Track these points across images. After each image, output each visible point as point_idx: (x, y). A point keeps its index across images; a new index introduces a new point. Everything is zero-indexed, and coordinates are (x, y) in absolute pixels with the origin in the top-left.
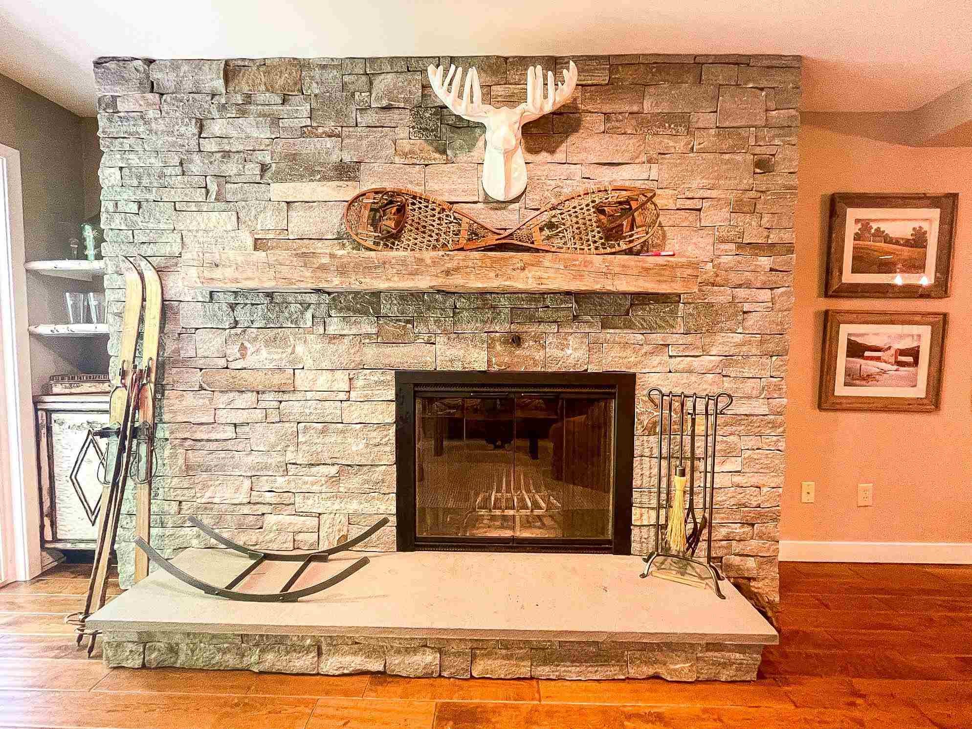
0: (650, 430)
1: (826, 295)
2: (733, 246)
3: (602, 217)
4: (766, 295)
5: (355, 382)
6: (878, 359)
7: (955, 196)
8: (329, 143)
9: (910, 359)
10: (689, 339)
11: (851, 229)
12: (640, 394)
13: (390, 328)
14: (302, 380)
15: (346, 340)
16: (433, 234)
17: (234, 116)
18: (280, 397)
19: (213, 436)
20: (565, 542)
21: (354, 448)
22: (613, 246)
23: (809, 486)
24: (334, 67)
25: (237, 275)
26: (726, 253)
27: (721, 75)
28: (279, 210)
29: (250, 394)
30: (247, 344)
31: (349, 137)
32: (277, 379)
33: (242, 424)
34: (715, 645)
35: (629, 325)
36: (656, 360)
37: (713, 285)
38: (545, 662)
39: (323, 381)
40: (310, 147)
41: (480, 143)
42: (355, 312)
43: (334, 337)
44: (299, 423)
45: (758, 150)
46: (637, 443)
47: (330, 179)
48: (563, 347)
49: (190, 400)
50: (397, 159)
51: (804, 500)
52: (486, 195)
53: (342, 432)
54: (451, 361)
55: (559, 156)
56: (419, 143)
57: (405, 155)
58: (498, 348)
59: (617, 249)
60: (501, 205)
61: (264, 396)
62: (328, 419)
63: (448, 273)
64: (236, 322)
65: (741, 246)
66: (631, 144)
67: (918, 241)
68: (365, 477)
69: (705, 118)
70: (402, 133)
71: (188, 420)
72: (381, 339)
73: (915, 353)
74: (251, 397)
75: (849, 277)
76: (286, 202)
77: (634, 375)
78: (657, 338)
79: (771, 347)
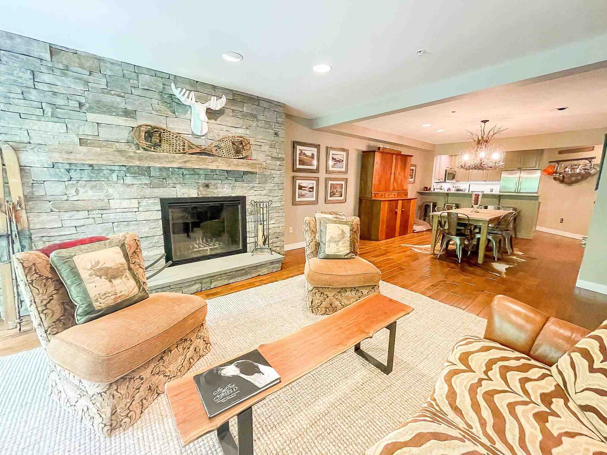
0: (251, 214)
1: (293, 171)
2: (270, 158)
3: (234, 146)
4: (278, 172)
5: (141, 204)
6: (305, 190)
7: (319, 145)
8: (119, 99)
9: (312, 190)
10: (260, 185)
11: (298, 152)
12: (248, 203)
13: (156, 181)
14: (113, 204)
15: (135, 187)
16: (174, 146)
17: (59, 75)
18: (102, 212)
19: (62, 233)
20: (227, 253)
21: (144, 231)
22: (238, 156)
23: (291, 228)
24: (119, 65)
25: (84, 157)
26: (268, 159)
27: (265, 105)
28: (93, 126)
29: (84, 212)
30: (79, 188)
31: (128, 98)
32: (100, 204)
33: (80, 226)
34: (272, 263)
35: (243, 181)
36: (251, 191)
37: (265, 169)
38: (232, 278)
39: (126, 204)
40: (108, 99)
41: (189, 112)
42: (139, 174)
43: (129, 185)
44: (113, 223)
45: (275, 129)
46: (247, 218)
47: (121, 116)
48: (223, 188)
49: (44, 217)
50: (153, 112)
51: (290, 232)
52: (193, 132)
53: (137, 224)
54: (183, 194)
55: (218, 122)
56: (163, 108)
57: (157, 111)
58: (201, 189)
59: (240, 157)
60: (198, 137)
61: (92, 212)
62: (130, 220)
63: (185, 162)
64: (71, 178)
65: (272, 157)
66: (241, 121)
67: (312, 157)
68: (149, 241)
69: (261, 117)
70: (155, 102)
71: (44, 227)
72: (151, 186)
73: (312, 188)
74: (84, 214)
75: (298, 166)
76: (97, 123)
77: (245, 197)
78: (251, 185)
79: (281, 187)
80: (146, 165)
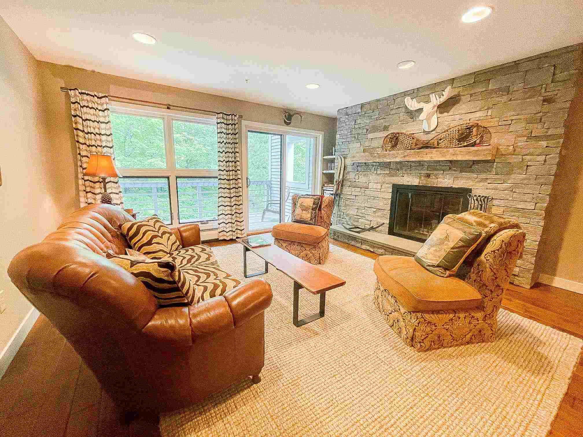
2: (525, 138)
4: (541, 158)
5: (382, 187)
8: (383, 121)
10: (498, 176)
13: (392, 172)
14: (371, 185)
15: (381, 175)
17: (362, 118)
18: (365, 189)
19: (351, 198)
21: (380, 205)
24: (386, 99)
25: (359, 159)
28: (369, 141)
29: (359, 188)
30: (360, 176)
31: (387, 118)
32: (365, 185)
33: (357, 196)
35: (472, 171)
36: (481, 184)
39: (375, 186)
40: (378, 123)
42: (384, 167)
43: (378, 174)
44: (368, 197)
47: (382, 131)
48: (444, 178)
49: (347, 189)
50: (399, 123)
52: (424, 130)
53: (378, 200)
56: (406, 117)
57: (402, 121)
58: (423, 178)
59: (463, 145)
61: (362, 189)
62: (375, 196)
64: (358, 170)
65: (530, 138)
66: (481, 103)
68: (382, 213)
70: (402, 114)
71: (347, 194)
72: (390, 175)
76: (371, 139)
77: (471, 189)
80: (388, 161)
